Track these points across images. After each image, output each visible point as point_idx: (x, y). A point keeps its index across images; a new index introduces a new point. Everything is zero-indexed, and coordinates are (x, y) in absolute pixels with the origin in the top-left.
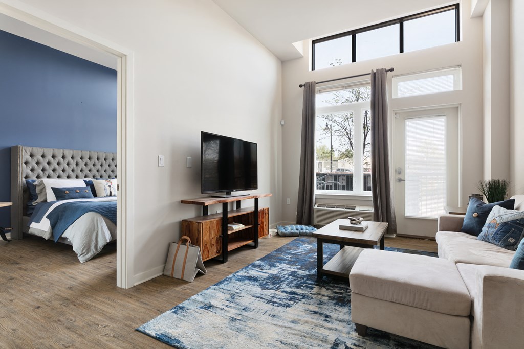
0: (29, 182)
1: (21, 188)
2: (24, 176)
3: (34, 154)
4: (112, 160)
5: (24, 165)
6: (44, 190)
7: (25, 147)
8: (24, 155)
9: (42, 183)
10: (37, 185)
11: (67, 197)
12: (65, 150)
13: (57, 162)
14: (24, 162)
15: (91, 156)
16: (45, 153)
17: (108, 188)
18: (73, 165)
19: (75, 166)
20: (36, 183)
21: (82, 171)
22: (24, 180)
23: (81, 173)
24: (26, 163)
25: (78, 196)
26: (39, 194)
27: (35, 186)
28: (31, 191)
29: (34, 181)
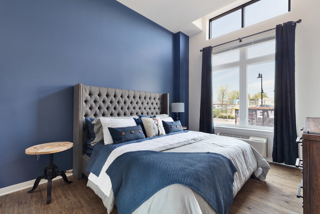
0: (88, 120)
1: (82, 126)
2: (84, 114)
3: (92, 93)
4: (149, 99)
5: (84, 103)
6: (101, 129)
7: (85, 86)
8: (84, 94)
9: (99, 122)
10: (94, 124)
11: (123, 140)
12: (116, 89)
13: (110, 101)
14: (84, 100)
15: (135, 95)
16: (101, 92)
17: (156, 127)
18: (122, 103)
19: (123, 104)
20: (94, 122)
21: (128, 108)
22: (84, 118)
23: (128, 110)
24: (86, 102)
25: (133, 138)
26: (96, 133)
27: (93, 125)
28: (90, 130)
29: (92, 120)
